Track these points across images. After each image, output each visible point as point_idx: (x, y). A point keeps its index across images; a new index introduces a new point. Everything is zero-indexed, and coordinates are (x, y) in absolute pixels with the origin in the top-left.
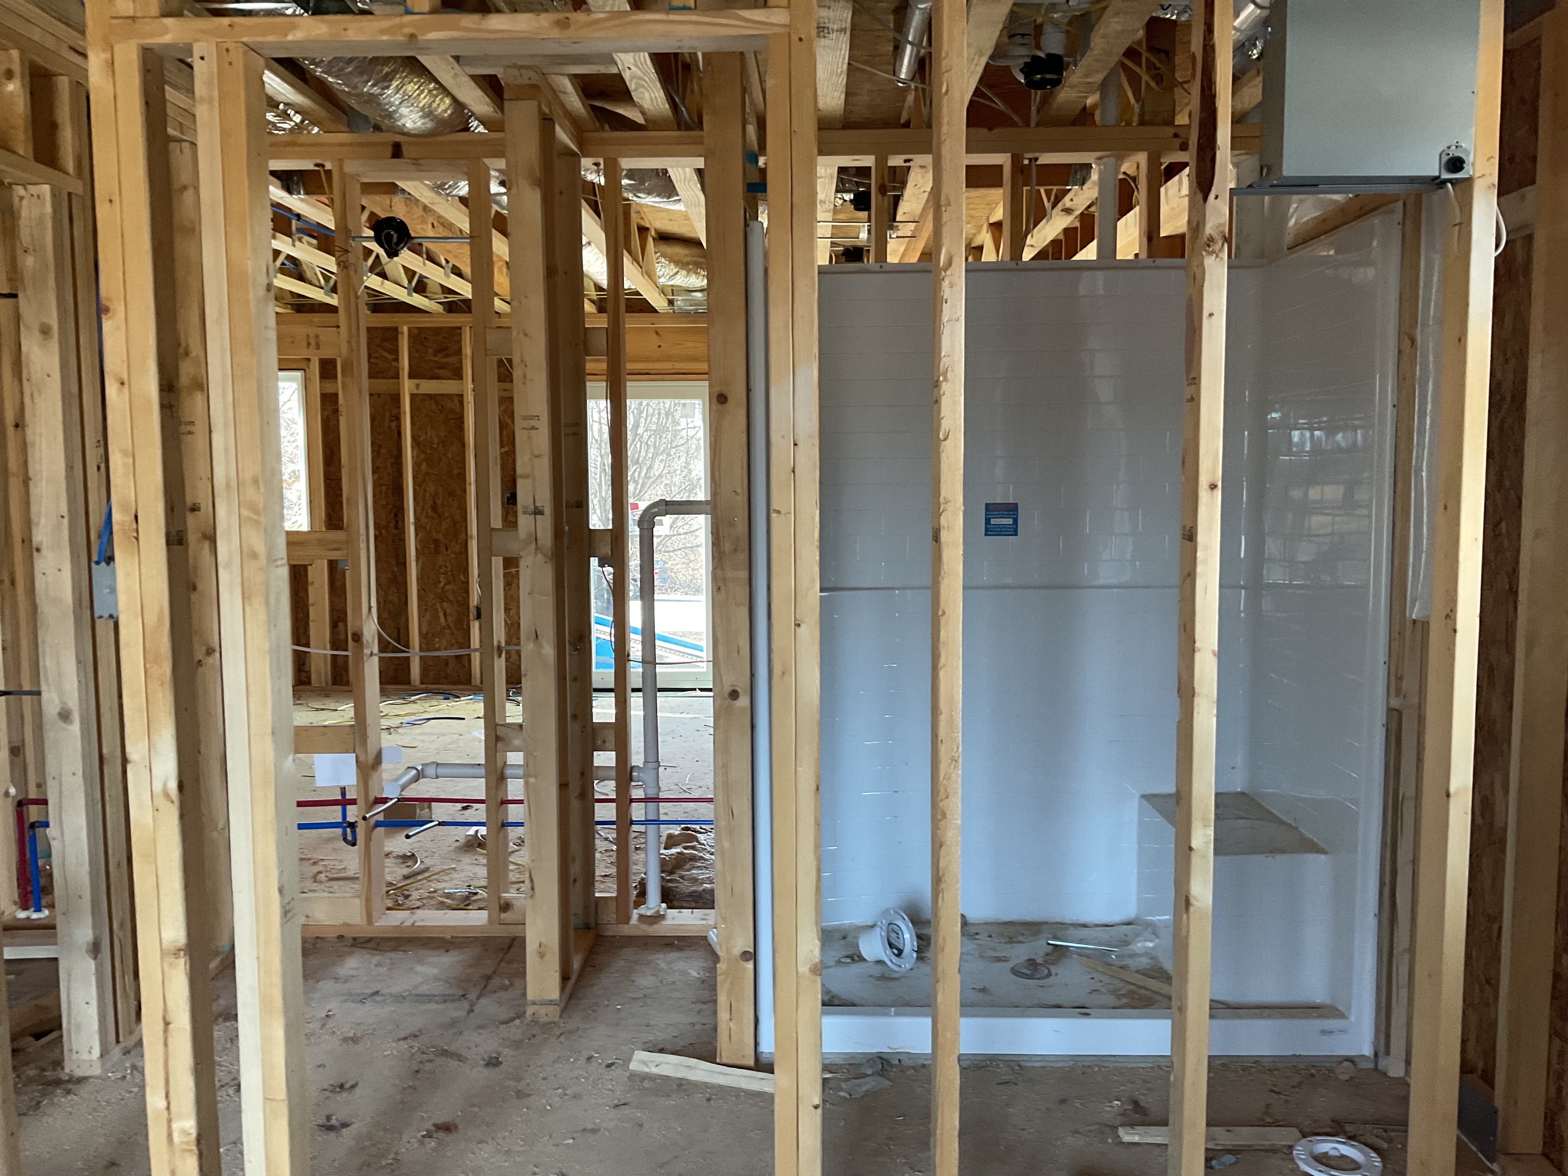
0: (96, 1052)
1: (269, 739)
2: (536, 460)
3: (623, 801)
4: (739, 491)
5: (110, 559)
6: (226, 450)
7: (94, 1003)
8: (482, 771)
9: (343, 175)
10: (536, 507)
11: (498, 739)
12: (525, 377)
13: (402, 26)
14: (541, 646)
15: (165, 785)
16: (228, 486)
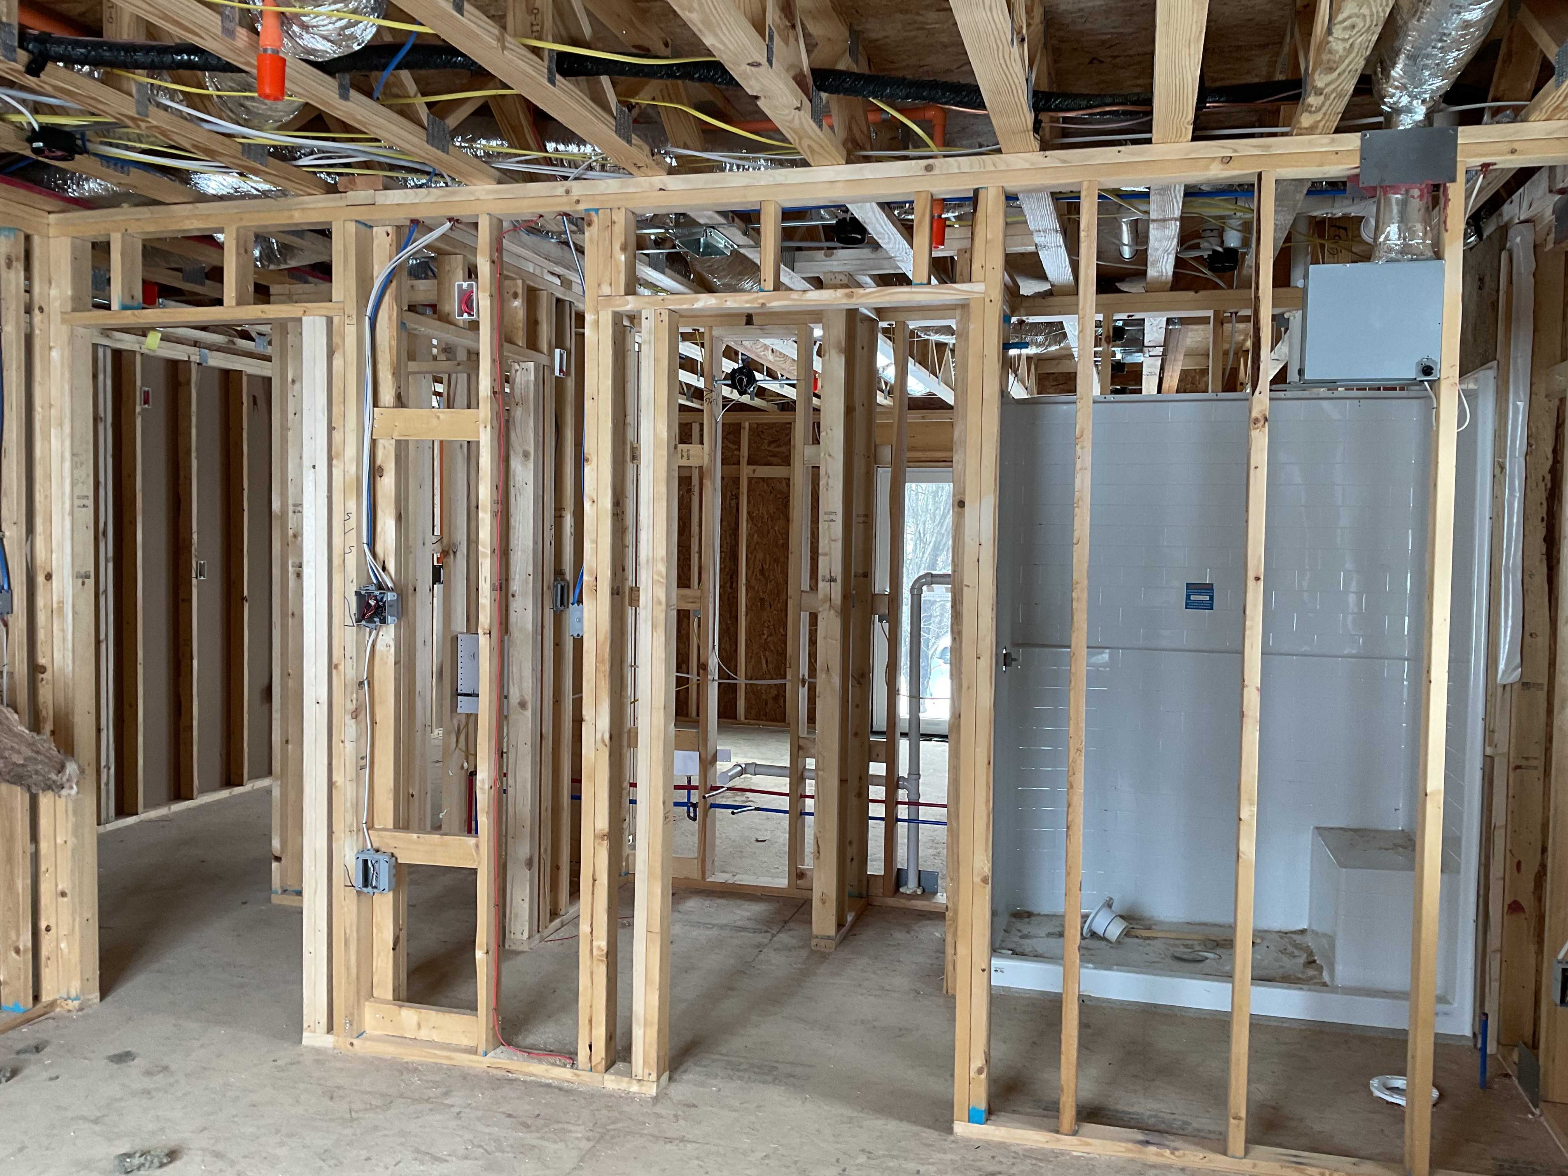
0: (526, 934)
1: (662, 711)
2: (833, 544)
3: (891, 802)
5: (580, 601)
6: (648, 540)
7: (527, 899)
9: (712, 338)
10: (831, 577)
12: (828, 484)
13: (757, 298)
14: (831, 676)
15: (602, 735)
16: (648, 561)
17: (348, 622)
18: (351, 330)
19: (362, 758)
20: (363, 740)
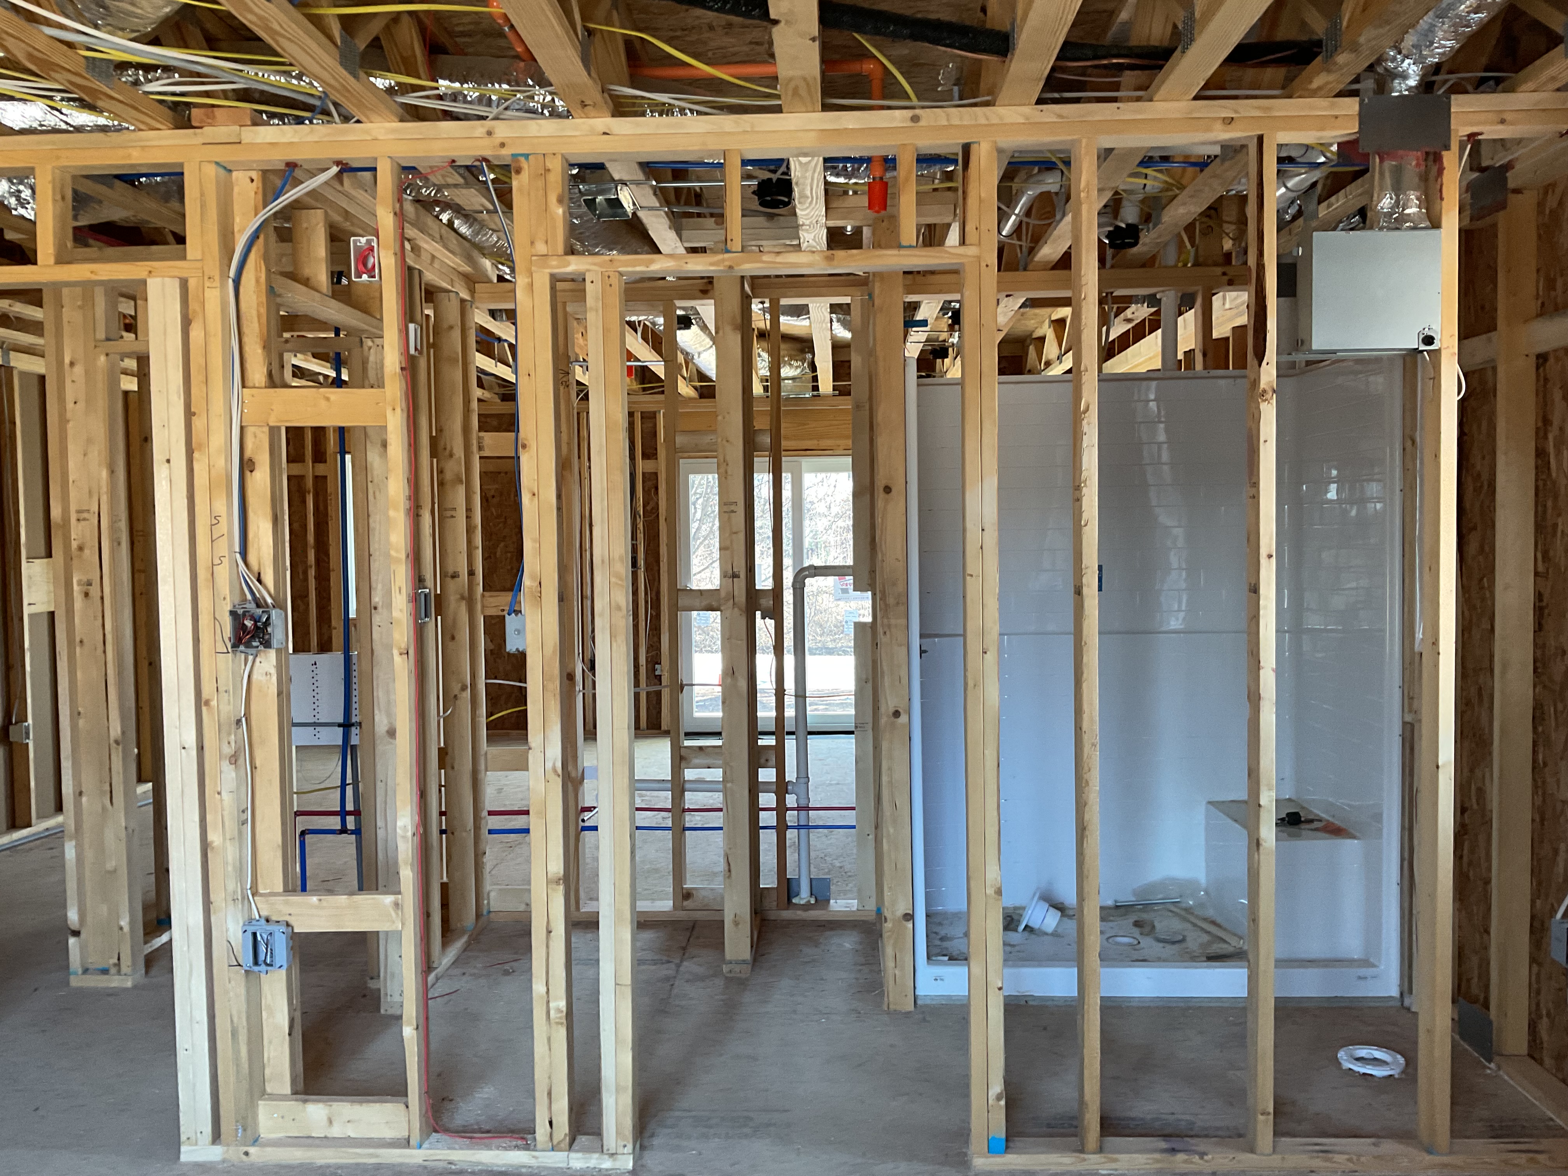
2: (734, 537)
3: (781, 809)
4: (900, 558)
5: (519, 612)
6: (602, 538)
8: (669, 785)
10: (733, 572)
11: (682, 758)
13: (723, 260)
14: (736, 679)
15: (554, 764)
16: (603, 561)
17: (221, 648)
18: (213, 297)
19: (243, 811)
20: (243, 789)
